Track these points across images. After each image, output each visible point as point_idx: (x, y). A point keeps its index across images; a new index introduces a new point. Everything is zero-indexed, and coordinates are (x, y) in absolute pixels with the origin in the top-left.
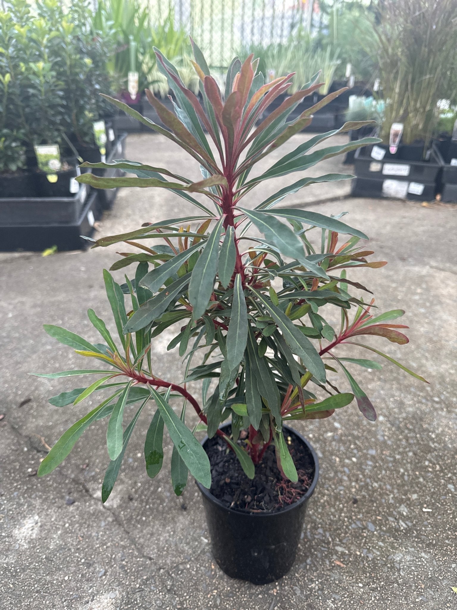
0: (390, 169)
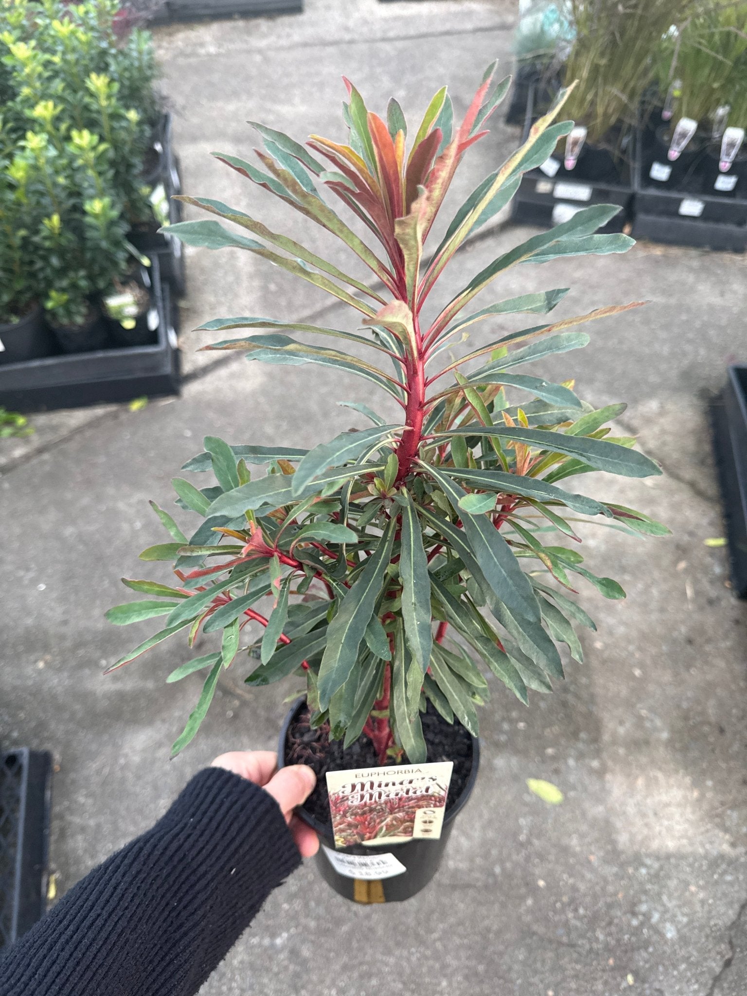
0: (563, 190)
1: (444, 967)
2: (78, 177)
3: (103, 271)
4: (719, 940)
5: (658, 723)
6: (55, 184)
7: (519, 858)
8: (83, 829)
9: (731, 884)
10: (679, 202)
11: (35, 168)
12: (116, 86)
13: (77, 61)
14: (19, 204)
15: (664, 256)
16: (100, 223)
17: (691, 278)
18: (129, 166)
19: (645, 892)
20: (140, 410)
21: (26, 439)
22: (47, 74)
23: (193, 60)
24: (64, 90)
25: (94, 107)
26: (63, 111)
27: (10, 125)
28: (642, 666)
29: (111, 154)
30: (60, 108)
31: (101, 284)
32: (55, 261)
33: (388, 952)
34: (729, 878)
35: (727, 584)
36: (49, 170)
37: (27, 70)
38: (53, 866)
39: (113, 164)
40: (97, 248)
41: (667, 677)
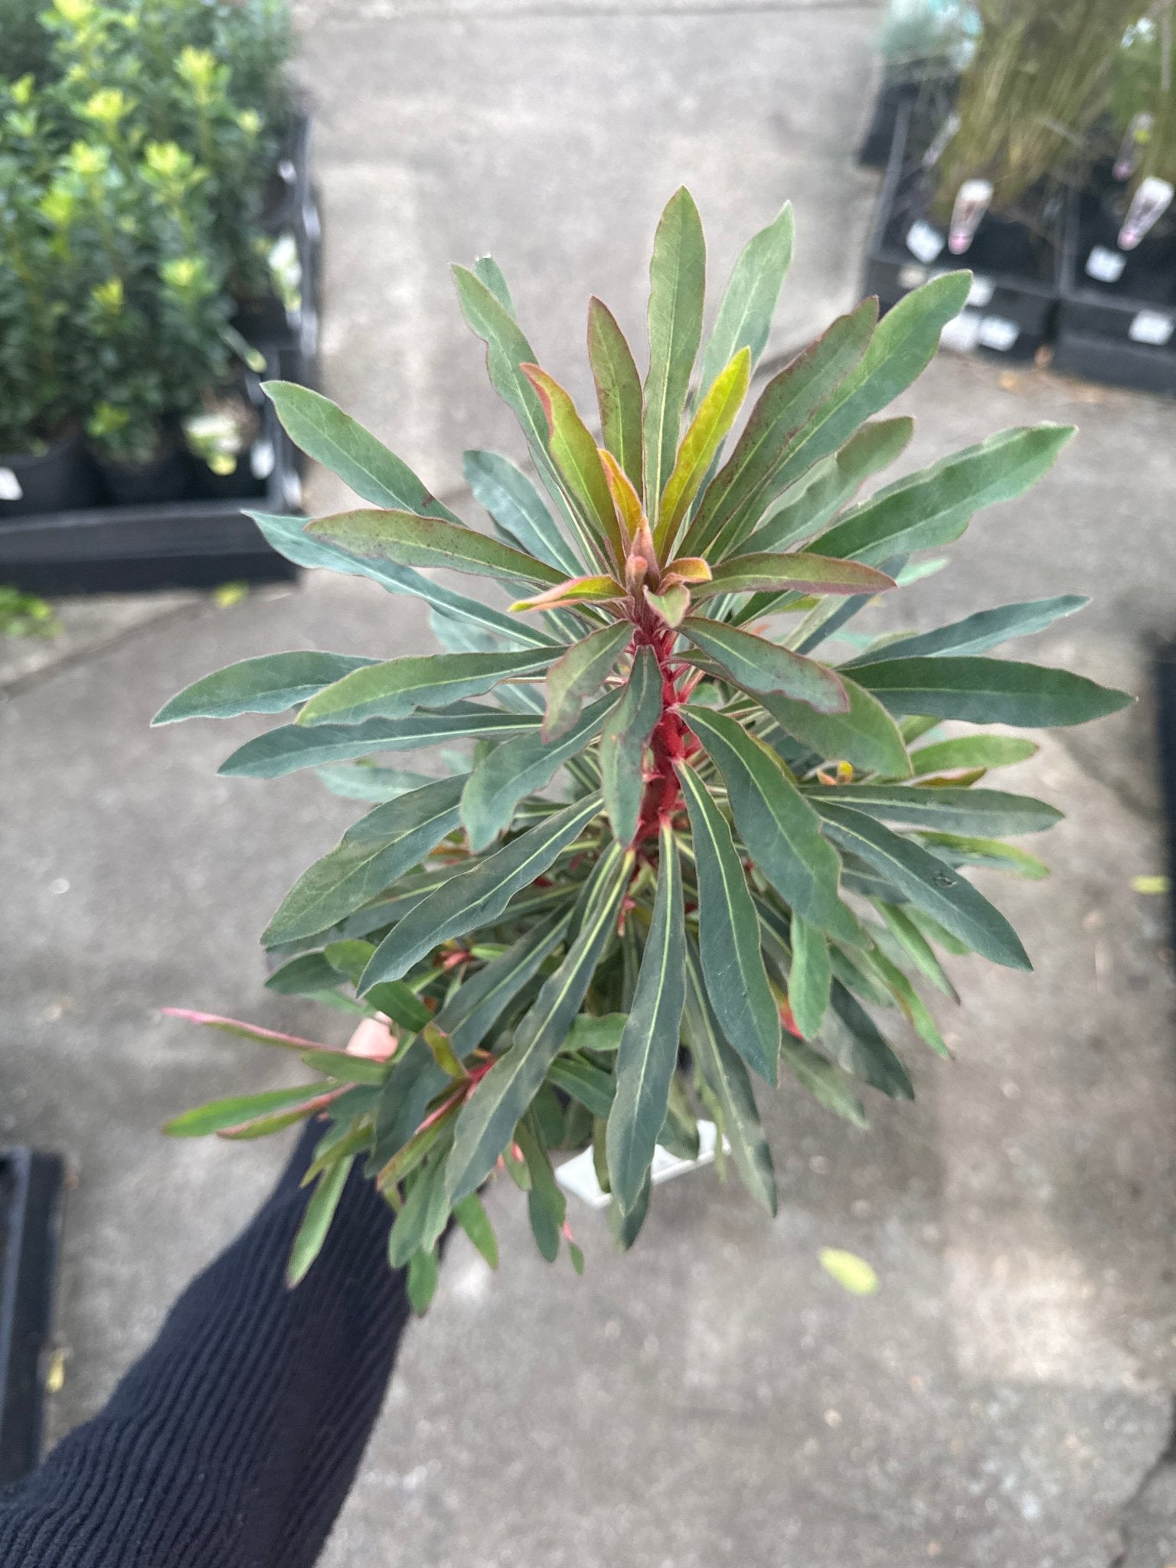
1: (670, 1539)
2: (156, 222)
3: (186, 379)
4: (1107, 1524)
5: (1036, 1171)
6: (117, 232)
7: (800, 1373)
8: (109, 1282)
9: (1132, 1438)
10: (1129, 319)
11: (84, 202)
12: (225, 73)
13: (164, 26)
14: (55, 261)
15: (1098, 405)
16: (187, 300)
17: (1139, 444)
18: (239, 205)
19: (994, 1441)
20: (235, 607)
21: (47, 641)
22: (113, 46)
23: (352, 26)
24: (141, 72)
25: (187, 101)
26: (138, 109)
27: (49, 127)
28: (1018, 1078)
29: (212, 187)
30: (132, 104)
31: (183, 397)
32: (110, 357)
33: (582, 1510)
34: (1130, 1428)
35: (1162, 955)
36: (106, 208)
37: (81, 38)
38: (59, 1335)
39: (213, 203)
40: (178, 341)
41: (1055, 1098)
